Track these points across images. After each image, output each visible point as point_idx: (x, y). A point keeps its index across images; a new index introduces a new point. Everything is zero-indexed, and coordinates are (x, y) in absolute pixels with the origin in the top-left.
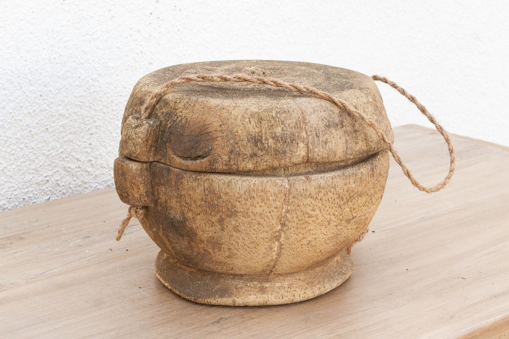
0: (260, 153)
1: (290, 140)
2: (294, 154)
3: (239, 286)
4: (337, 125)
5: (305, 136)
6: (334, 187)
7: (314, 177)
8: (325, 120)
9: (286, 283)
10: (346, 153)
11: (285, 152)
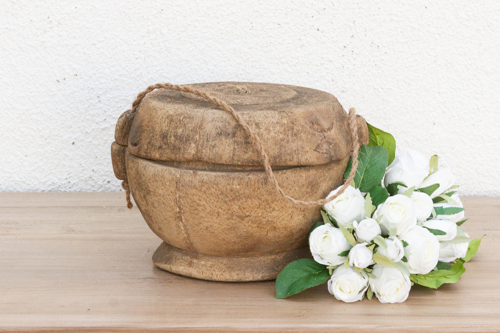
0: (164, 147)
1: (185, 140)
2: (185, 151)
3: (178, 257)
4: (229, 135)
5: (198, 139)
6: (217, 184)
7: (200, 173)
8: (218, 129)
9: (210, 263)
10: (233, 159)
11: (180, 149)
